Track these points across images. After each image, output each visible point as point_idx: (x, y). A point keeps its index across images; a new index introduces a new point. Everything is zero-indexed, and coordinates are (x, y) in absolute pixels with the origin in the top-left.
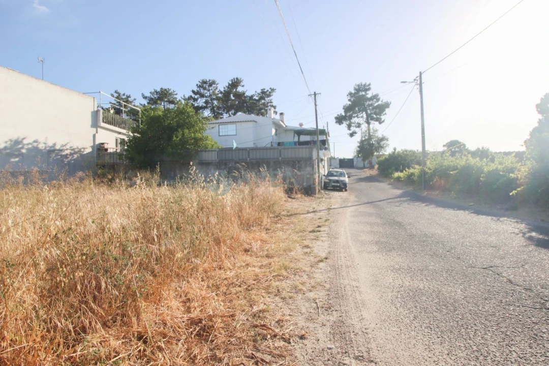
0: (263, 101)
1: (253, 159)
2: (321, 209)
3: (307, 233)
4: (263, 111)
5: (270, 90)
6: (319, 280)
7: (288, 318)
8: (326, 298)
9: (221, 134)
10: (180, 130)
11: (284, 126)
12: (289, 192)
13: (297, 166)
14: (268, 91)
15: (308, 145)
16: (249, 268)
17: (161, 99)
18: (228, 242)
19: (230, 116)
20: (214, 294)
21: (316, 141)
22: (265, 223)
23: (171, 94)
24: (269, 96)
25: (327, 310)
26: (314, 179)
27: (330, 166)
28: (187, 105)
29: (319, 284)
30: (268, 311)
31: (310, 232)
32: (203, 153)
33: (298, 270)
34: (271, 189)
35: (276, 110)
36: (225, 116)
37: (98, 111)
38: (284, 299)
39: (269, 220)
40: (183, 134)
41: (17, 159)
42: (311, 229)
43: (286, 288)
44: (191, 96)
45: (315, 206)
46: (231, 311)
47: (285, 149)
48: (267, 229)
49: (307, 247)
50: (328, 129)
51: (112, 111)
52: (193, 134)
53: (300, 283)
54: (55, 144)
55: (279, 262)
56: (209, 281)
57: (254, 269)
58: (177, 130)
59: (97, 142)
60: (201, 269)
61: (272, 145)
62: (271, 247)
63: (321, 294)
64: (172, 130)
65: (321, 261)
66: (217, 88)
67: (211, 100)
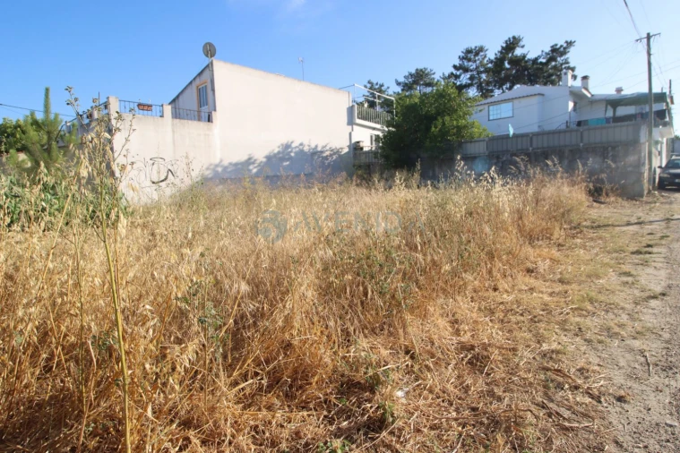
0: (553, 63)
1: (538, 148)
2: (652, 219)
3: (627, 254)
4: (554, 77)
5: (565, 45)
6: (649, 325)
7: (597, 368)
8: (664, 353)
9: (491, 118)
10: (439, 118)
11: (589, 95)
12: (596, 193)
13: (611, 154)
14: (561, 46)
15: (631, 120)
16: (535, 294)
17: (415, 83)
18: (504, 257)
19: (503, 92)
20: (487, 319)
21: (647, 113)
22: (556, 235)
23: (427, 75)
24: (564, 53)
25: (665, 370)
26: (641, 174)
27: (673, 152)
28: (447, 85)
29: (648, 329)
30: (565, 354)
31: (633, 253)
32: (469, 145)
33: (612, 306)
34: (566, 189)
35: (576, 73)
36: (497, 92)
37: (353, 106)
38: (589, 341)
39: (562, 233)
40: (444, 124)
41: (288, 163)
42: (635, 249)
43: (592, 328)
44: (452, 73)
45: (641, 214)
46: (511, 344)
47: (589, 130)
48: (559, 245)
49: (628, 274)
50: (670, 92)
51: (366, 105)
52: (455, 122)
53: (616, 324)
54: (316, 146)
55: (580, 291)
56: (480, 303)
57: (541, 295)
58: (436, 119)
59: (353, 141)
60: (470, 287)
61: (567, 126)
62: (568, 269)
63: (654, 346)
64: (430, 119)
65: (654, 297)
66: (485, 57)
67: (478, 74)
